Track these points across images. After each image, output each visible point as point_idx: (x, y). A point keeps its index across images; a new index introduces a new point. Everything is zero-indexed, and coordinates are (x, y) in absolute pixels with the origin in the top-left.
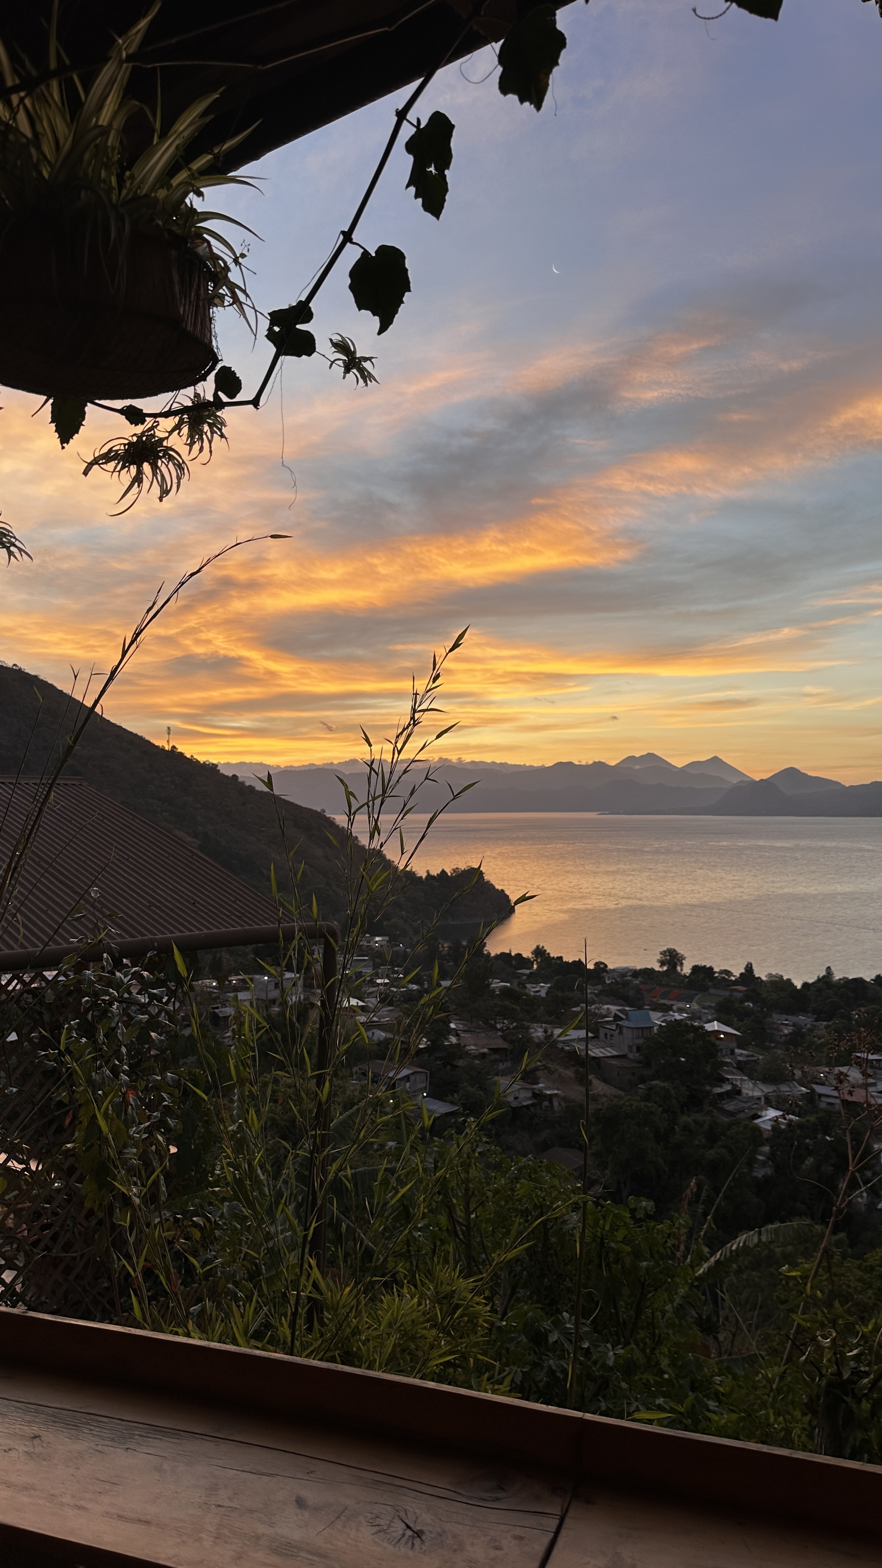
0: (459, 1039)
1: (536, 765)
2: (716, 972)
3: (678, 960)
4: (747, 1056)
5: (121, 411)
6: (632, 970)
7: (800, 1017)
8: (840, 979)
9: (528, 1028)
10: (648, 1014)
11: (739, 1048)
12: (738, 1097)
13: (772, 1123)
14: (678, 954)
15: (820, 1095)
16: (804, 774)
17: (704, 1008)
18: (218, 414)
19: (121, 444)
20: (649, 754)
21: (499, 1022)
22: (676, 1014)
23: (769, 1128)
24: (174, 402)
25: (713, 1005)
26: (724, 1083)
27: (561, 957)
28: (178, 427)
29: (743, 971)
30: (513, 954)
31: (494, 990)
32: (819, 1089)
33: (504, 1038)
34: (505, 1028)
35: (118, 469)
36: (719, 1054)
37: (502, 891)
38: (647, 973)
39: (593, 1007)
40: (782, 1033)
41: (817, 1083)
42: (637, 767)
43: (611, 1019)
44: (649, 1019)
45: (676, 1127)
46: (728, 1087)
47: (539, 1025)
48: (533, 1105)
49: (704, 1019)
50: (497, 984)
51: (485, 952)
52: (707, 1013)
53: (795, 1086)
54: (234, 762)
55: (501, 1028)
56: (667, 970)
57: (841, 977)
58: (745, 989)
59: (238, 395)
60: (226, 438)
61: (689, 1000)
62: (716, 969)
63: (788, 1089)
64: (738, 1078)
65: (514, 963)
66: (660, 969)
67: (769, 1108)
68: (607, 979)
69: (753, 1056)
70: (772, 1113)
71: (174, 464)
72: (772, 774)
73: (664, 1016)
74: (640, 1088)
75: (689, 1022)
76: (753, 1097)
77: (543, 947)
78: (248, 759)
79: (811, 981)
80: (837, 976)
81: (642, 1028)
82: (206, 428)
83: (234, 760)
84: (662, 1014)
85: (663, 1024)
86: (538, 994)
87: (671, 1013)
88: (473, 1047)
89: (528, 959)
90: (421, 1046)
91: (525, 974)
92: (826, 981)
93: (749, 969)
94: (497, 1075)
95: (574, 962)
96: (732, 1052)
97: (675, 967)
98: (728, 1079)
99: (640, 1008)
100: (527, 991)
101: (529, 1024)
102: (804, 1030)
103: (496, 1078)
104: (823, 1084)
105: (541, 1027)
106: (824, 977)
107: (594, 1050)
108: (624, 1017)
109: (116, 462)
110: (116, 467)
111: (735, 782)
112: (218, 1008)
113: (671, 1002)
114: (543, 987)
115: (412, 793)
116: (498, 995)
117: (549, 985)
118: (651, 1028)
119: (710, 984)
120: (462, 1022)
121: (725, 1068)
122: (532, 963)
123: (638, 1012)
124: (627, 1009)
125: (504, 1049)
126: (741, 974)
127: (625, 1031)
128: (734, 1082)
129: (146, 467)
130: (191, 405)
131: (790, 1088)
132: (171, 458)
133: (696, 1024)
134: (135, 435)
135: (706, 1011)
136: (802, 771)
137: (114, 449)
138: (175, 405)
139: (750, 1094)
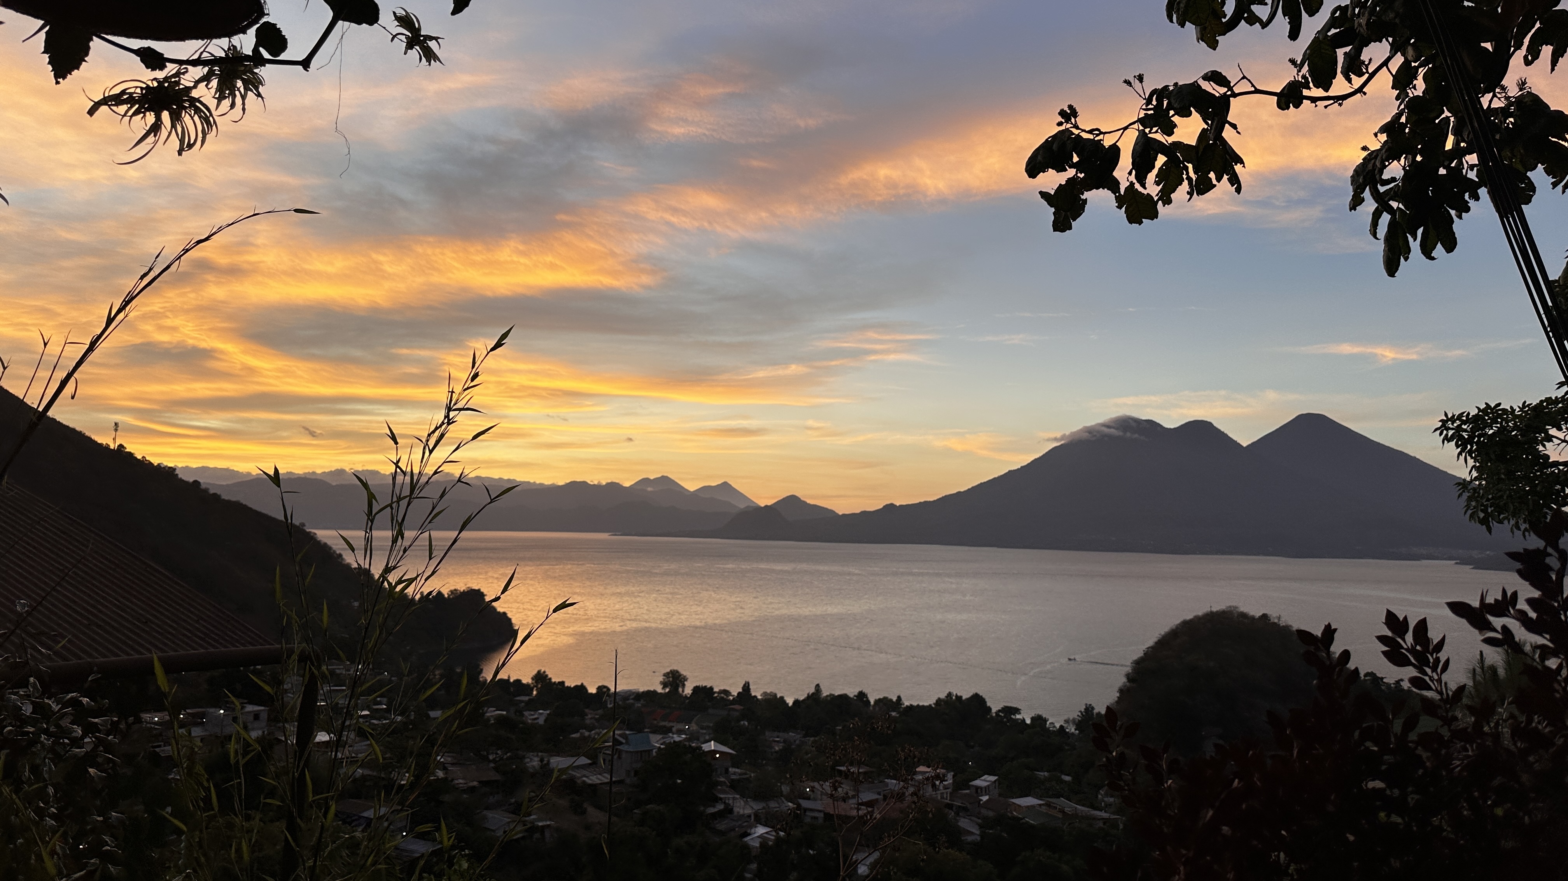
0: (446, 773)
1: (546, 483)
2: (715, 692)
3: (680, 681)
4: (740, 774)
5: (137, 52)
6: (634, 692)
7: (790, 734)
8: (827, 696)
9: (524, 757)
10: (648, 737)
11: (733, 767)
12: (729, 815)
13: (760, 840)
14: (680, 675)
15: (806, 810)
16: (804, 502)
17: (702, 729)
18: (255, 71)
19: (137, 87)
20: (663, 476)
21: (492, 753)
22: (675, 736)
23: (758, 845)
24: (204, 51)
25: (711, 725)
26: (717, 802)
27: (563, 683)
28: (206, 78)
29: (741, 690)
30: (512, 680)
31: (488, 719)
32: (805, 804)
33: (496, 769)
34: (497, 759)
35: (130, 113)
36: (714, 773)
37: (505, 614)
38: (650, 695)
39: (593, 732)
40: (773, 750)
41: (804, 799)
42: (649, 489)
43: (611, 744)
44: (649, 742)
45: (669, 850)
46: (720, 807)
47: (535, 754)
48: (523, 838)
49: (702, 739)
50: (492, 713)
51: (481, 679)
52: (705, 734)
53: (783, 802)
54: (194, 466)
55: (494, 759)
56: (669, 691)
57: (828, 694)
58: (742, 707)
59: (283, 54)
60: (262, 98)
61: (689, 722)
62: (716, 690)
63: (777, 805)
64: (730, 797)
65: (512, 689)
66: (663, 691)
67: (758, 825)
68: (609, 703)
69: (746, 774)
70: (761, 830)
71: (200, 117)
72: (776, 501)
73: (663, 738)
74: (635, 813)
75: (687, 743)
76: (743, 815)
77: (544, 672)
78: (212, 464)
79: (801, 698)
80: (825, 693)
81: (641, 752)
82: (239, 84)
83: (194, 464)
84: (661, 736)
85: (662, 746)
86: (536, 721)
87: (671, 735)
88: (461, 781)
89: (528, 685)
90: (402, 782)
91: (522, 701)
92: (815, 697)
93: (746, 687)
94: (487, 808)
95: (576, 686)
96: (727, 771)
97: (677, 687)
98: (721, 799)
99: (640, 731)
100: (524, 718)
101: (525, 753)
102: (793, 746)
103: (485, 812)
104: (808, 798)
105: (537, 756)
106: (813, 694)
107: (591, 777)
108: (624, 741)
109: (129, 106)
110: (127, 112)
111: (742, 507)
112: (159, 746)
113: (671, 724)
114: (541, 714)
115: (442, 496)
116: (492, 724)
117: (548, 712)
118: (650, 751)
119: (709, 704)
120: (451, 754)
121: (719, 787)
122: (532, 690)
123: (640, 735)
124: (627, 732)
125: (496, 781)
126: (739, 693)
127: (624, 755)
128: (727, 801)
129: (165, 116)
130: (224, 56)
131: (779, 804)
132: (198, 111)
133: (694, 745)
134: (155, 79)
135: (704, 731)
136: (802, 499)
137: (127, 91)
138: (205, 55)
139: (741, 812)
